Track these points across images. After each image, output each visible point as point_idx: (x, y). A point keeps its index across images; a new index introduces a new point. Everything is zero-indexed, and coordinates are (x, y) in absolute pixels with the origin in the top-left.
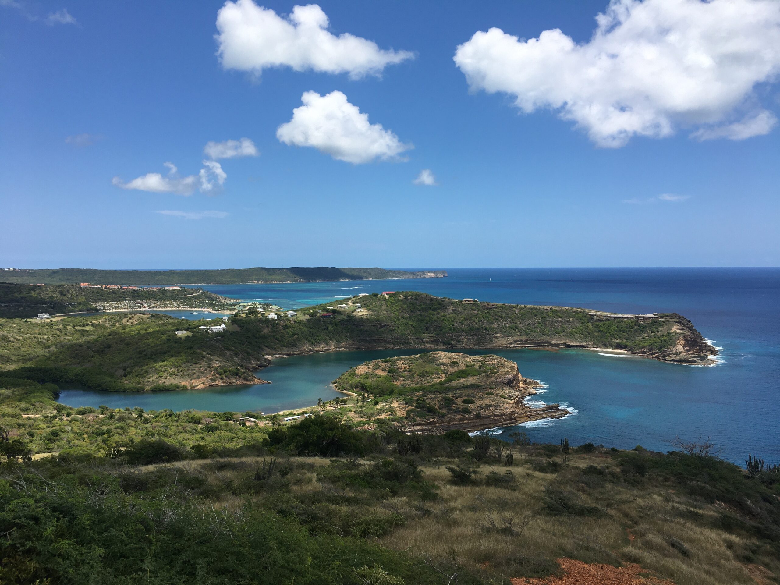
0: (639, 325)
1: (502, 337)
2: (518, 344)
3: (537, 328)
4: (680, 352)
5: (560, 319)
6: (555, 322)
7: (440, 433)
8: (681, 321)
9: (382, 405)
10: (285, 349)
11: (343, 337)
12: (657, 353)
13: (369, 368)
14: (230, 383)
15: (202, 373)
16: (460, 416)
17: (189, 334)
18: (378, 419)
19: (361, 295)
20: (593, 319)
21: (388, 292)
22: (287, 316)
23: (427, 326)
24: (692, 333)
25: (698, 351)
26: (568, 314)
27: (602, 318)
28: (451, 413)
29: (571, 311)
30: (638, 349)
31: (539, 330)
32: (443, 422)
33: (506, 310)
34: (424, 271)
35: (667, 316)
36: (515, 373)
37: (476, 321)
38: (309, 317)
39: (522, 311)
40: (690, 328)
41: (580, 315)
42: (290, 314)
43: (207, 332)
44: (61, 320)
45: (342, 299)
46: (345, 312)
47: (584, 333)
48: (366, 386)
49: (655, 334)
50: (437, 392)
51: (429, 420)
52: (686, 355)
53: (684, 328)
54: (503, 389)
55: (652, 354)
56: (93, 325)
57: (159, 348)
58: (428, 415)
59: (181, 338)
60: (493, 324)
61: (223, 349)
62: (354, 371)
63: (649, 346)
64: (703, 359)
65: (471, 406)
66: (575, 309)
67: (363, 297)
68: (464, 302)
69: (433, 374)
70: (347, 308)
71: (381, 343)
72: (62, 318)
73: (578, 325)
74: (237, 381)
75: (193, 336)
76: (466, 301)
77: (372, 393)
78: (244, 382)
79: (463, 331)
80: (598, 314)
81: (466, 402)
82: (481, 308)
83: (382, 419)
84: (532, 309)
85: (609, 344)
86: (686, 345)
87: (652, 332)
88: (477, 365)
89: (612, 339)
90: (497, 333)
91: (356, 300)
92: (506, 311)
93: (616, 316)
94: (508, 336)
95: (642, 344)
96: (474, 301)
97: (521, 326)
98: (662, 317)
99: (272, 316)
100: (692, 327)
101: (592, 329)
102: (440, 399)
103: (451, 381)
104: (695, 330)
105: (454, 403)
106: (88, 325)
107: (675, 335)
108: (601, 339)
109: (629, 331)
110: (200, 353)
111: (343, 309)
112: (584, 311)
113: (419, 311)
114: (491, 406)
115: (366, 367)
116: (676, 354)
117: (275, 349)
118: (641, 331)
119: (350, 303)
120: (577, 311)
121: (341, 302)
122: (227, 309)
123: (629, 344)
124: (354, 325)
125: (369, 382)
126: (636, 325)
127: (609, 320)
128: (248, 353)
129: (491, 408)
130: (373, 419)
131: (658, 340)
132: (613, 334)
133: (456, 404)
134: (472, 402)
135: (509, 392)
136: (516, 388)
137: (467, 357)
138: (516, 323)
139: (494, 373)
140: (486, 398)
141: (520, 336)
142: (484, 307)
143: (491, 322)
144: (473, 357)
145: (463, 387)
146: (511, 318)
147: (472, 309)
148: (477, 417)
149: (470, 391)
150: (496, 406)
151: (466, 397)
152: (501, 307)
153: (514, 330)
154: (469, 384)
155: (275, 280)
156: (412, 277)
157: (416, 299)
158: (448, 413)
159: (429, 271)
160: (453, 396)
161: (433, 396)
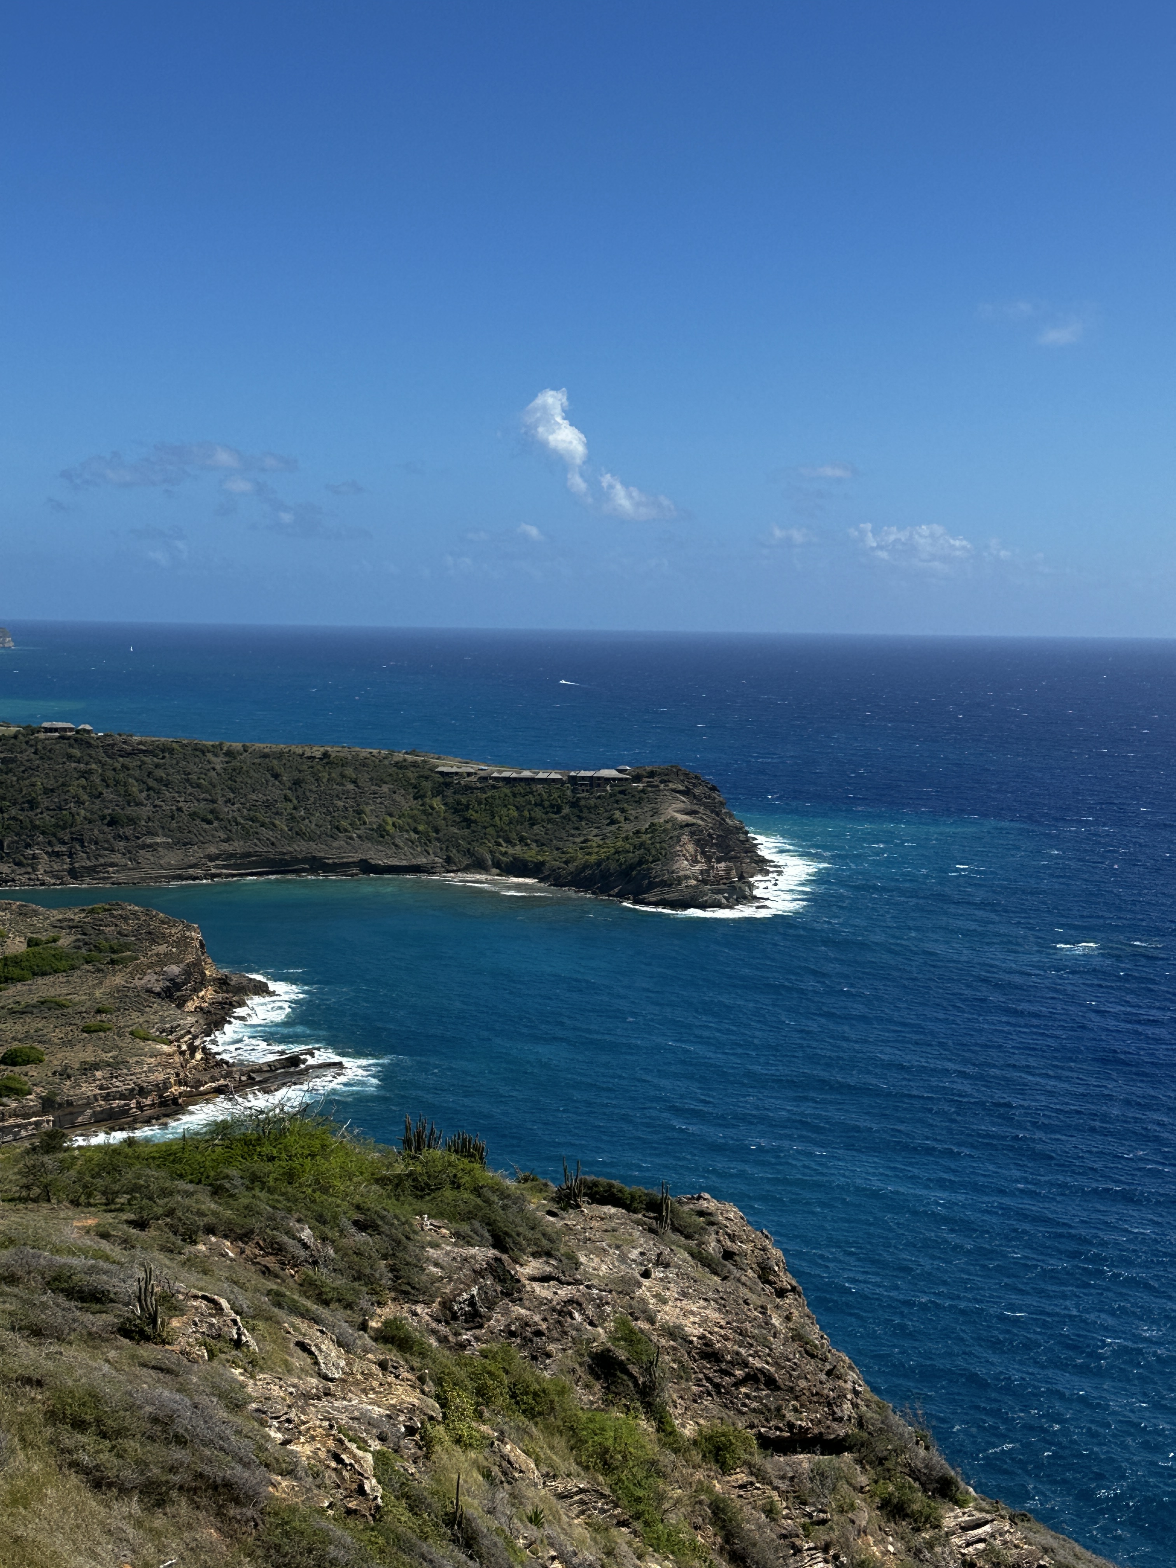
0: (577, 802)
1: (169, 847)
2: (216, 867)
3: (281, 815)
4: (682, 880)
5: (351, 787)
6: (337, 797)
8: (692, 787)
20: (448, 784)
24: (718, 823)
26: (376, 770)
27: (474, 781)
29: (386, 762)
31: (285, 820)
33: (184, 759)
35: (652, 774)
36: (190, 959)
37: (83, 794)
39: (234, 762)
40: (714, 809)
41: (411, 775)
47: (422, 828)
49: (619, 829)
52: (696, 887)
54: (143, 1012)
55: (609, 886)
66: (398, 756)
68: (42, 736)
73: (404, 804)
76: (48, 729)
79: (37, 829)
80: (465, 769)
81: (15, 1058)
82: (99, 752)
84: (264, 755)
85: (493, 859)
87: (611, 822)
88: (65, 941)
89: (499, 846)
90: (151, 833)
92: (182, 764)
93: (514, 775)
94: (186, 844)
96: (78, 731)
97: (230, 811)
101: (444, 815)
107: (672, 830)
108: (468, 848)
109: (550, 820)
112: (424, 762)
114: (96, 1066)
116: (670, 882)
118: (581, 818)
120: (405, 760)
123: (546, 858)
126: (567, 802)
127: (494, 787)
129: (99, 1074)
131: (627, 847)
132: (503, 831)
134: (35, 1060)
135: (163, 1020)
136: (190, 1006)
137: (36, 913)
138: (214, 801)
139: (123, 961)
140: (85, 1043)
141: (227, 841)
142: (110, 749)
143: (130, 800)
144: (56, 915)
145: (12, 1012)
146: (199, 786)
147: (70, 757)
148: (48, 1104)
149: (34, 1024)
150: (115, 1065)
151: (15, 1045)
152: (166, 749)
153: (209, 822)
154: (34, 999)
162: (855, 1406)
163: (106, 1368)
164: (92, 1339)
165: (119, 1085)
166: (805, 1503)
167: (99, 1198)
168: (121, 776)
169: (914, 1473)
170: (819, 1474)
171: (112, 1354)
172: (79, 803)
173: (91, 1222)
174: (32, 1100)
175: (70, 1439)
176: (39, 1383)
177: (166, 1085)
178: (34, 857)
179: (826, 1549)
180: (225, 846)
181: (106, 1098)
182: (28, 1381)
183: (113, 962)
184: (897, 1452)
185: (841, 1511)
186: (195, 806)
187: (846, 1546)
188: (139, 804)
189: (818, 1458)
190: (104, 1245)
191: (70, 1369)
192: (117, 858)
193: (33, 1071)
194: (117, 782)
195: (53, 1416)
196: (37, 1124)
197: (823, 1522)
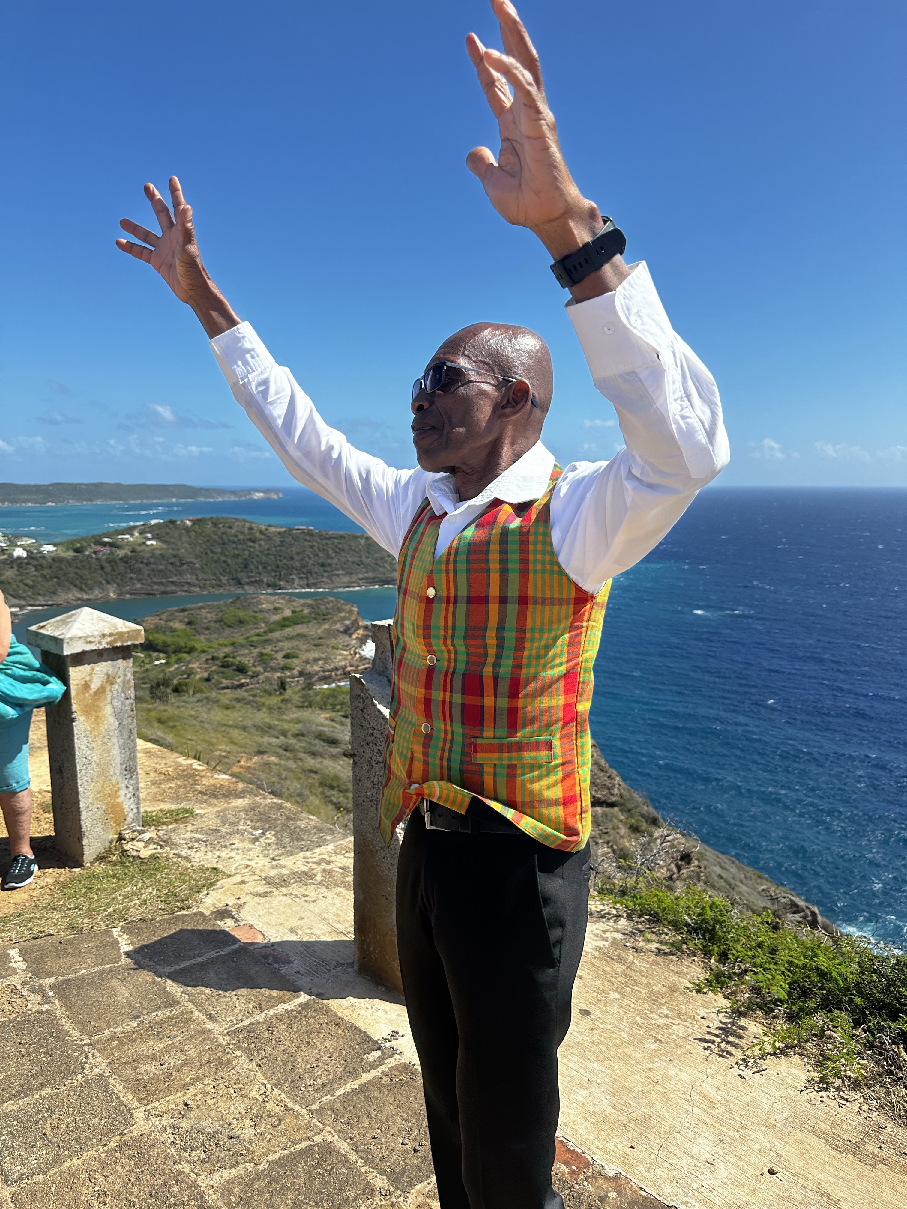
1: (344, 575)
10: (40, 598)
11: (127, 580)
13: (161, 619)
16: (279, 674)
19: (153, 522)
21: (191, 518)
22: (41, 552)
23: (246, 562)
28: (268, 672)
32: (257, 683)
34: (250, 491)
36: (353, 618)
37: (311, 554)
38: (73, 553)
42: (47, 549)
46: (129, 545)
48: (155, 643)
50: (252, 646)
51: (238, 681)
54: (337, 639)
58: (238, 676)
67: (156, 525)
68: (295, 532)
69: (248, 624)
70: (131, 539)
71: (183, 586)
76: (297, 529)
77: (165, 652)
79: (294, 568)
81: (286, 657)
82: (317, 538)
88: (306, 611)
90: (337, 569)
91: (145, 528)
92: (349, 542)
96: (309, 530)
99: (19, 553)
102: (255, 655)
103: (271, 631)
105: (272, 659)
111: (126, 541)
113: (234, 543)
114: (319, 659)
115: (159, 618)
117: (24, 598)
119: (136, 533)
121: (123, 532)
124: (142, 562)
125: (160, 637)
129: (320, 662)
133: (276, 659)
134: (296, 657)
135: (344, 642)
136: (354, 636)
137: (294, 601)
139: (328, 619)
140: (315, 650)
141: (367, 572)
142: (321, 537)
143: (329, 557)
144: (302, 601)
145: (287, 639)
146: (355, 551)
147: (306, 540)
148: (301, 674)
149: (295, 643)
150: (326, 659)
151: (289, 651)
152: (342, 537)
154: (295, 634)
155: (29, 501)
156: (233, 498)
157: (230, 527)
158: (265, 671)
159: (258, 491)
160: (272, 651)
161: (247, 651)
162: (619, 790)
163: (339, 767)
164: (333, 757)
165: (328, 667)
166: (599, 825)
167: (329, 707)
168: (325, 547)
169: (643, 816)
170: (605, 815)
171: (341, 763)
172: (310, 558)
173: (328, 715)
174: (295, 672)
175: (329, 792)
176: (316, 772)
177: (346, 667)
178: (293, 579)
179: (608, 843)
180: (365, 575)
181: (324, 671)
182: (311, 771)
183: (324, 620)
184: (636, 807)
185: (614, 829)
186: (354, 559)
187: (616, 843)
188: (332, 558)
189: (604, 809)
190: (334, 724)
191: (327, 767)
192: (325, 579)
193: (295, 661)
194: (324, 550)
195: (322, 784)
196: (298, 681)
197: (606, 833)
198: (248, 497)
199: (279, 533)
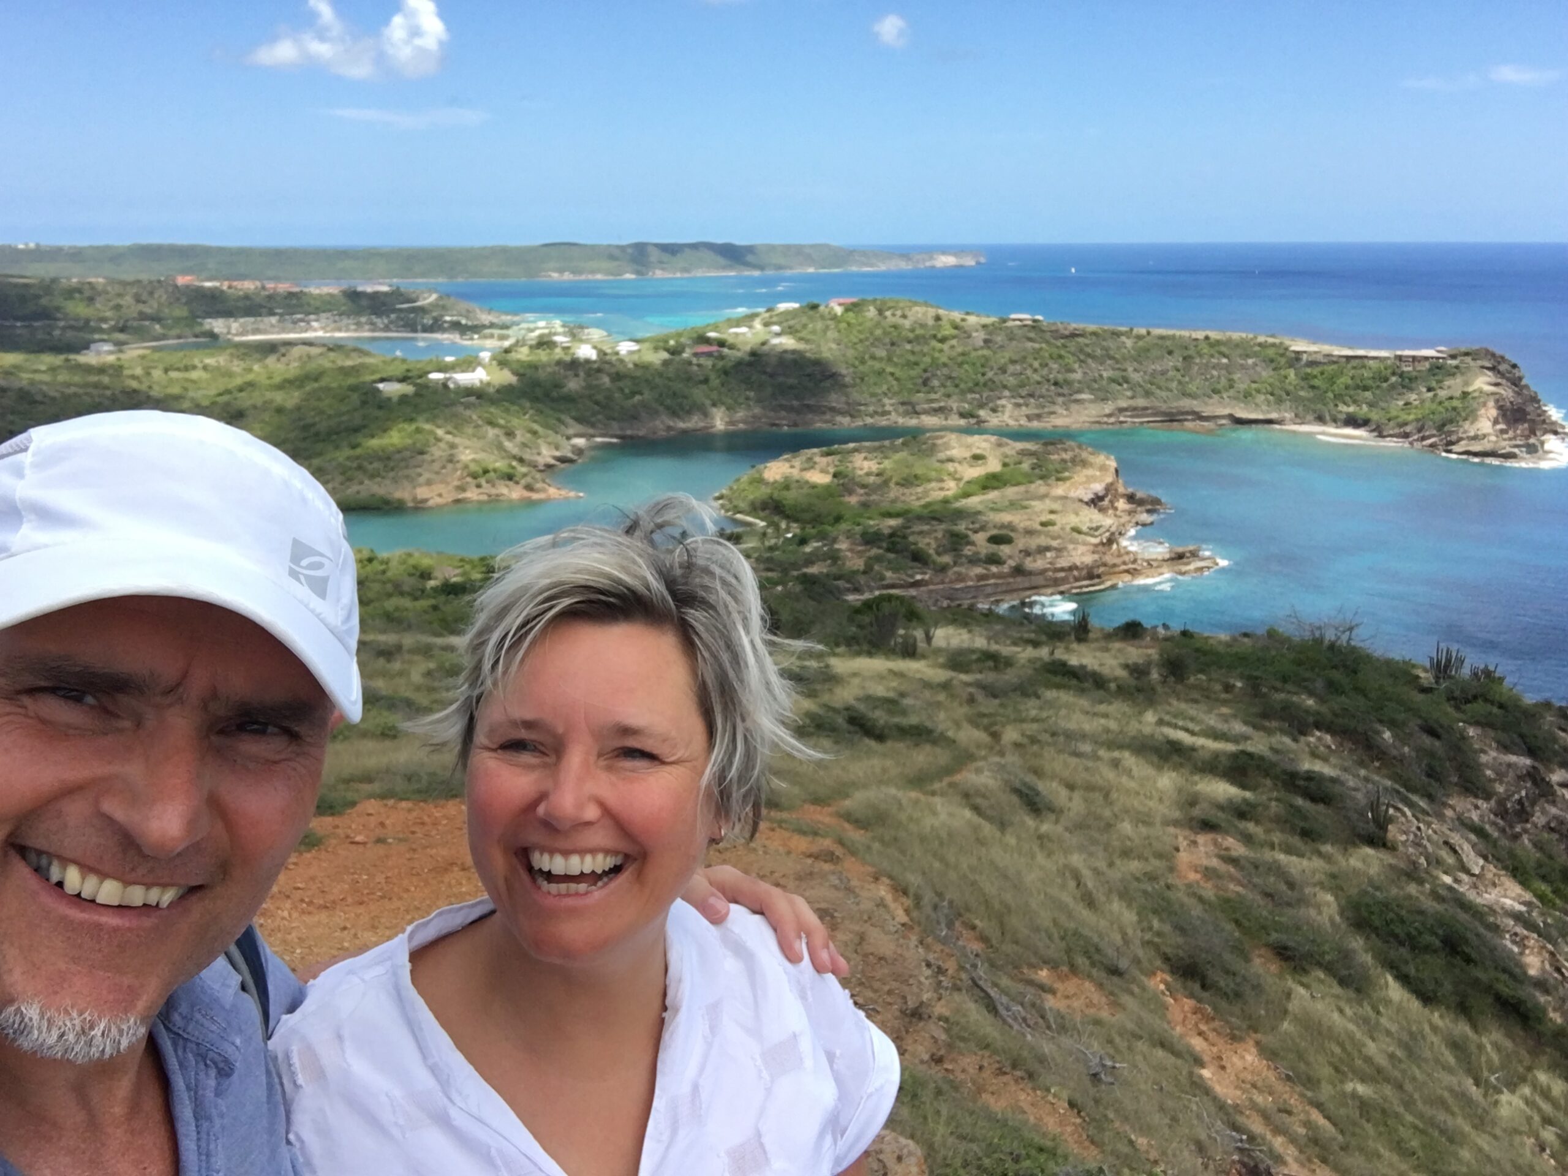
0: (1401, 375)
1: (1091, 401)
2: (1126, 416)
3: (1172, 380)
4: (1485, 436)
5: (1225, 361)
6: (1214, 368)
7: (935, 604)
8: (1497, 365)
9: (816, 544)
10: (615, 425)
11: (741, 400)
12: (1433, 436)
13: (792, 467)
14: (497, 495)
15: (437, 473)
16: (979, 570)
17: (407, 389)
18: (805, 575)
19: (783, 306)
20: (1298, 359)
21: (842, 300)
22: (617, 353)
23: (925, 375)
24: (1518, 394)
25: (1527, 433)
26: (1244, 349)
27: (1320, 358)
28: (962, 565)
29: (1252, 343)
30: (1393, 428)
31: (1174, 385)
32: (943, 583)
33: (1104, 340)
34: (931, 251)
35: (1467, 354)
36: (1108, 480)
37: (1036, 364)
38: (665, 355)
39: (1141, 343)
40: (1516, 382)
41: (1271, 352)
42: (625, 348)
43: (445, 386)
44: (139, 356)
45: (740, 316)
46: (746, 343)
47: (1277, 392)
48: (784, 506)
49: (1435, 395)
50: (934, 518)
51: (912, 576)
52: (1496, 442)
53: (1499, 380)
54: (1077, 514)
55: (1423, 439)
56: (205, 368)
57: (345, 418)
58: (912, 568)
59: (389, 399)
60: (1073, 371)
61: (480, 422)
62: (760, 473)
63: (1417, 420)
64: (1532, 449)
65: (1005, 550)
66: (1261, 339)
67: (787, 313)
68: (1010, 324)
69: (929, 481)
70: (749, 335)
71: (824, 413)
72: (141, 352)
73: (1264, 374)
74: (510, 491)
75: (417, 394)
76: (1014, 320)
77: (796, 520)
78: (527, 494)
79: (1005, 387)
80: (1313, 348)
81: (995, 540)
82: (1048, 336)
83: (813, 575)
84: (1162, 338)
85: (1331, 415)
86: (1500, 420)
87: (1429, 390)
88: (1026, 464)
89: (1336, 405)
90: (1079, 391)
91: (771, 317)
92: (1104, 343)
93: (1351, 353)
94: (1104, 400)
95: (1404, 417)
96: (1035, 321)
97: (1136, 377)
98: (1453, 357)
99: (586, 352)
100: (1520, 379)
101: (1295, 383)
102: (940, 535)
103: (967, 495)
104: (1526, 387)
105: (968, 544)
106: (194, 367)
107: (1479, 397)
108: (1312, 406)
109: (1378, 387)
110: (432, 432)
111: (741, 338)
112: (1281, 343)
113: (910, 342)
114: (1048, 549)
115: (787, 465)
116: (1475, 438)
117: (593, 425)
118: (1404, 387)
119: (758, 325)
120: (1266, 342)
121: (738, 323)
122: (492, 336)
123: (1375, 416)
124: (765, 373)
125: (790, 497)
126: (1394, 374)
127: (1335, 363)
128: (535, 433)
129: (1048, 554)
130: (795, 573)
131: (1441, 409)
132: (1341, 395)
133: (973, 544)
134: (1009, 541)
135: (1091, 520)
136: (1109, 512)
137: (1007, 444)
138: (1125, 370)
139: (1065, 479)
140: (1041, 534)
141: (1132, 398)
142: (1057, 334)
143: (1067, 369)
144: (1020, 446)
145: (992, 510)
146: (1115, 359)
147: (1028, 339)
148: (1016, 571)
149: (1007, 518)
150: (1059, 549)
151: (997, 531)
152: (1094, 334)
153: (1120, 384)
154: (1006, 500)
155: (598, 271)
156: (903, 265)
157: (904, 316)
158: (955, 564)
159: (945, 250)
160: (967, 529)
161: (926, 528)
165: (1061, 563)
168: (1063, 352)
172: (1034, 370)
174: (1006, 568)
177: (1092, 565)
178: (1003, 406)
180: (1131, 402)
181: (1054, 570)
183: (1057, 479)
186: (1111, 373)
192: (1057, 408)
193: (1008, 549)
194: (1059, 357)
198: (928, 264)
199: (984, 326)
